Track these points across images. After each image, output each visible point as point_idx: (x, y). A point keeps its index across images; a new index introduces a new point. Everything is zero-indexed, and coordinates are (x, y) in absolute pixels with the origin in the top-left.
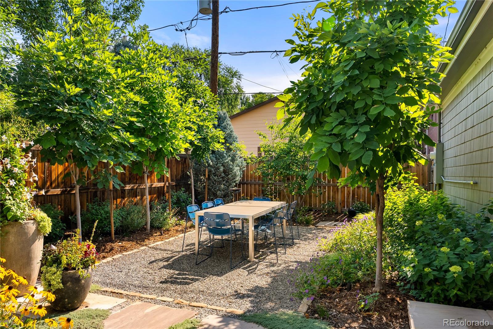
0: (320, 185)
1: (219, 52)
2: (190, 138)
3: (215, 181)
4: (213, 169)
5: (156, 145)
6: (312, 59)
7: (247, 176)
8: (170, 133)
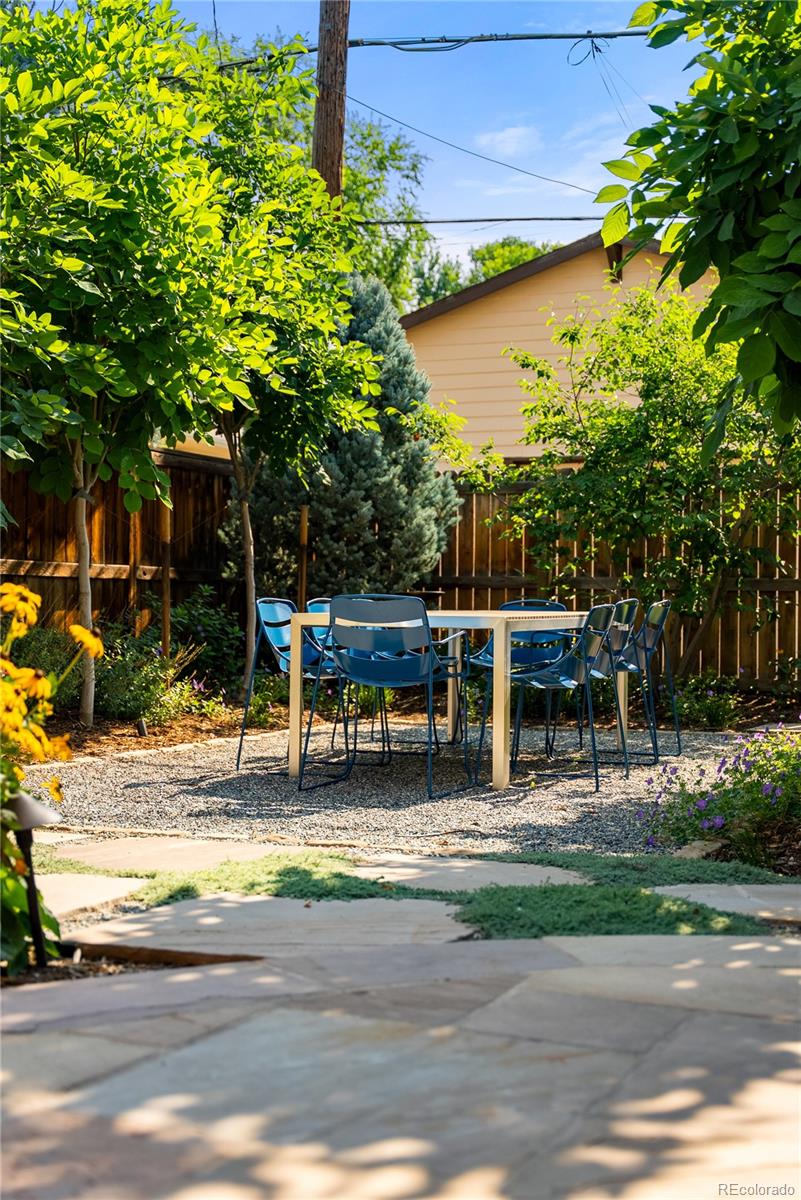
0: (768, 587)
1: (351, 37)
2: (255, 363)
3: (336, 560)
4: (328, 512)
5: (134, 376)
6: (727, 35)
7: (466, 552)
8: (185, 333)
